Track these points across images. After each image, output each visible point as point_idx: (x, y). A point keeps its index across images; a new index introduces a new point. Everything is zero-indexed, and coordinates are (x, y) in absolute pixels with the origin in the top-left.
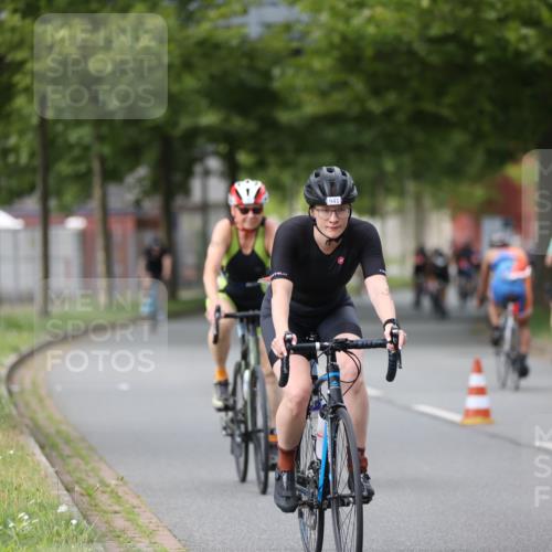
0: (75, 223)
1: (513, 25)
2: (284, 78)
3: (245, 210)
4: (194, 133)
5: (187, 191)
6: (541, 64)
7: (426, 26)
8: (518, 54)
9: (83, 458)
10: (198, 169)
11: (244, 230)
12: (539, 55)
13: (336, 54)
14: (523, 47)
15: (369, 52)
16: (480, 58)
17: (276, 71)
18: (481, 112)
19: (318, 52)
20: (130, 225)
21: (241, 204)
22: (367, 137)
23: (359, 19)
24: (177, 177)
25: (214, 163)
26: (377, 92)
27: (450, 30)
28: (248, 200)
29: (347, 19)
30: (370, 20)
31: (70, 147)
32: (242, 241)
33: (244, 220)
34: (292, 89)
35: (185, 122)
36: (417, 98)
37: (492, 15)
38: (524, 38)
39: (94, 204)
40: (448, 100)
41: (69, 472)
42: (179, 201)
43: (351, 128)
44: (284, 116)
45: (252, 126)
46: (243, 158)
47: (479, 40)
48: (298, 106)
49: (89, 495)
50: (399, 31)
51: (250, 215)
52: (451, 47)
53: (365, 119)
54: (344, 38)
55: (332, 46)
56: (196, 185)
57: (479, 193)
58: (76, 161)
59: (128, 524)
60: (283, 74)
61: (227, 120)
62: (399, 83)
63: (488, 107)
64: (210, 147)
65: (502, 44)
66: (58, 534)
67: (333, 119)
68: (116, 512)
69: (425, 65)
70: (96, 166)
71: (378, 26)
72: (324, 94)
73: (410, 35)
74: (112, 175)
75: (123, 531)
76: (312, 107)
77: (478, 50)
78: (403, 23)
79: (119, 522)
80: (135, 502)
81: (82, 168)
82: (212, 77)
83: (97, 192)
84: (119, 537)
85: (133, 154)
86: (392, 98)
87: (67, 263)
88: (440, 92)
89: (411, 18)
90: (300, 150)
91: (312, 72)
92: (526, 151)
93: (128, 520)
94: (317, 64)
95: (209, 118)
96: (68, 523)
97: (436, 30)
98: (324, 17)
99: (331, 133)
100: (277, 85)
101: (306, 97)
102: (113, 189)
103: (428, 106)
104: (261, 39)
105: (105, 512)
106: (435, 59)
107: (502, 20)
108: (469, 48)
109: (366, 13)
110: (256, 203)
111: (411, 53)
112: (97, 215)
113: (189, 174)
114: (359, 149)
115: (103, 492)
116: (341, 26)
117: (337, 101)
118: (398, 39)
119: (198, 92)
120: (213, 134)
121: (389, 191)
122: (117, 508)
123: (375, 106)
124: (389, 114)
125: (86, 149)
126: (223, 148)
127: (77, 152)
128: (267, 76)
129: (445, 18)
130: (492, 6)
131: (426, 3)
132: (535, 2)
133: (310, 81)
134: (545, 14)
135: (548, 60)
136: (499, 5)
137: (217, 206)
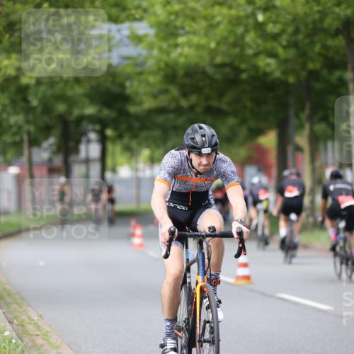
0: (14, 170)
1: (262, 57)
2: (132, 87)
4: (81, 119)
5: (77, 151)
6: (278, 79)
7: (213, 58)
8: (265, 74)
9: (18, 304)
10: (84, 139)
12: (277, 74)
13: (162, 73)
14: (268, 70)
15: (181, 72)
16: (244, 76)
17: (128, 84)
18: (245, 107)
19: (152, 73)
20: (45, 171)
22: (180, 121)
23: (175, 54)
24: (72, 144)
25: (93, 136)
26: (185, 95)
27: (227, 60)
29: (168, 54)
30: (181, 55)
31: (11, 127)
34: (137, 93)
35: (76, 112)
36: (207, 98)
37: (250, 52)
38: (268, 65)
39: (24, 159)
40: (226, 99)
41: (10, 313)
42: (72, 158)
43: (171, 116)
44: (132, 109)
45: (114, 114)
46: (109, 132)
47: (243, 66)
48: (141, 103)
49: (22, 325)
50: (198, 60)
52: (227, 70)
53: (179, 111)
54: (167, 65)
55: (160, 69)
56: (83, 148)
57: (243, 152)
58: (15, 134)
59: (44, 342)
60: (132, 85)
61: (100, 111)
62: (197, 90)
63: (249, 104)
64: (91, 127)
65: (256, 68)
66: (5, 348)
67: (161, 111)
68: (37, 335)
69: (212, 80)
70: (25, 138)
71: (186, 58)
72: (155, 96)
73: (204, 63)
74: (34, 142)
75: (42, 346)
76: (148, 104)
77: (243, 71)
78: (200, 57)
79: (39, 341)
80: (49, 329)
81: (17, 138)
83: (26, 152)
84: (39, 349)
85: (46, 131)
86: (193, 99)
87: (9, 193)
88: (221, 95)
89: (205, 54)
90: (142, 128)
91: (148, 83)
92: (270, 128)
93: (45, 340)
94: (151, 79)
95: (90, 110)
96: (10, 342)
97: (219, 60)
98: (155, 52)
99: (160, 119)
100: (128, 91)
101: (145, 98)
102: (35, 151)
103: (214, 103)
104: (119, 64)
105: (32, 335)
106: (218, 77)
107: (256, 55)
108: (238, 71)
109: (179, 50)
111: (204, 73)
112: (26, 166)
113: (78, 142)
114: (175, 128)
115: (30, 324)
116: (165, 57)
117: (163, 101)
118: (197, 65)
119: (84, 95)
120: (93, 119)
122: (38, 333)
123: (184, 103)
124: (192, 108)
125: (20, 127)
126: (98, 127)
127: (14, 129)
128: (122, 86)
129: (224, 54)
130: (250, 47)
131: (213, 45)
132: (275, 44)
133: (148, 89)
134: (280, 51)
135: (283, 77)
136: (254, 46)
137: (94, 160)
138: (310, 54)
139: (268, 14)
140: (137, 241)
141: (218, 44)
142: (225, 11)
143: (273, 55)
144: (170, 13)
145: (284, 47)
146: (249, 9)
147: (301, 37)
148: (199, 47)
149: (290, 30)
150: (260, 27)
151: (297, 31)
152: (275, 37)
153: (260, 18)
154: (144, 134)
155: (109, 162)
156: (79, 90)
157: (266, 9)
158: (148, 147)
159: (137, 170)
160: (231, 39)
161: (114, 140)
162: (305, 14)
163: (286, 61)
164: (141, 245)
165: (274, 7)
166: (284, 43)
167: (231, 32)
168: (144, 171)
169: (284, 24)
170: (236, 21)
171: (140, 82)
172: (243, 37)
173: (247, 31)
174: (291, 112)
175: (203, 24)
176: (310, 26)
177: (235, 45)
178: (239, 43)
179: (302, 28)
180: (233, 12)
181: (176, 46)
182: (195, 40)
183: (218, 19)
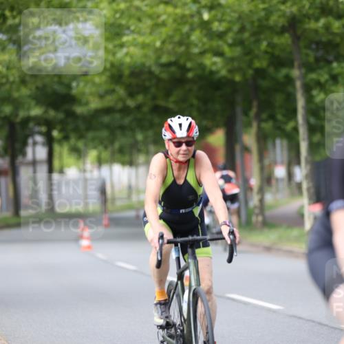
1: (208, 55)
2: (77, 88)
3: (178, 144)
4: (27, 120)
5: (24, 154)
6: (224, 77)
7: (159, 57)
8: (212, 73)
10: (30, 141)
11: (177, 161)
12: (224, 73)
13: (108, 74)
14: (214, 68)
15: (127, 72)
16: (190, 75)
17: (74, 84)
18: (192, 105)
21: (175, 138)
22: (127, 121)
23: (120, 54)
24: (18, 146)
25: (39, 138)
26: (131, 95)
27: (173, 59)
28: (181, 134)
29: (114, 54)
30: (127, 54)
32: (176, 173)
33: (178, 153)
34: (83, 94)
35: (22, 114)
36: (154, 98)
37: (196, 50)
38: (215, 63)
40: (172, 99)
42: (20, 159)
43: (117, 116)
44: (79, 110)
45: (61, 116)
46: (55, 133)
47: (189, 65)
48: (87, 103)
50: (143, 60)
51: (184, 147)
52: (173, 69)
53: (125, 110)
54: (112, 65)
55: (105, 69)
56: (29, 150)
60: (78, 85)
61: (46, 112)
62: (144, 90)
63: (195, 102)
64: (37, 129)
65: (203, 67)
67: (108, 111)
69: (159, 80)
71: (131, 57)
72: (101, 97)
73: (150, 62)
76: (95, 104)
77: (189, 70)
78: (145, 56)
82: (37, 88)
86: (140, 98)
88: (168, 94)
89: (150, 53)
90: (88, 129)
91: (94, 84)
92: (218, 126)
94: (97, 80)
95: (36, 111)
97: (164, 59)
99: (106, 119)
100: (74, 92)
101: (91, 99)
103: (161, 103)
106: (164, 76)
107: (202, 53)
108: (184, 69)
109: (125, 50)
110: (188, 136)
111: (151, 73)
113: (25, 144)
114: (122, 128)
116: (111, 58)
117: (109, 101)
118: (143, 65)
119: (30, 96)
120: (39, 121)
121: (139, 151)
123: (131, 103)
124: (139, 107)
126: (44, 129)
128: (69, 87)
129: (169, 53)
130: (196, 45)
131: (158, 44)
132: (220, 43)
133: (94, 89)
134: (226, 49)
135: (229, 76)
136: (200, 45)
137: (41, 162)
138: (256, 52)
139: (213, 12)
140: (85, 243)
141: (163, 42)
142: (170, 9)
143: (219, 54)
144: (116, 12)
145: (230, 46)
146: (194, 8)
147: (246, 35)
148: (144, 46)
149: (236, 28)
150: (205, 25)
151: (242, 29)
152: (221, 35)
153: (206, 16)
154: (90, 135)
155: (56, 164)
156: (25, 91)
157: (211, 8)
158: (95, 148)
159: (84, 171)
160: (177, 38)
161: (60, 142)
162: (251, 11)
163: (232, 59)
164: (89, 247)
165: (220, 5)
166: (230, 41)
167: (176, 30)
168: (91, 171)
169: (230, 22)
170: (182, 20)
171: (87, 83)
172: (188, 35)
173: (192, 29)
174: (239, 110)
175: (149, 22)
176: (256, 24)
177: (180, 43)
178: (184, 41)
179: (248, 26)
180: (178, 11)
181: (122, 46)
182: (140, 39)
183: (163, 17)
